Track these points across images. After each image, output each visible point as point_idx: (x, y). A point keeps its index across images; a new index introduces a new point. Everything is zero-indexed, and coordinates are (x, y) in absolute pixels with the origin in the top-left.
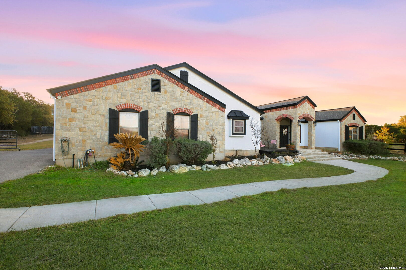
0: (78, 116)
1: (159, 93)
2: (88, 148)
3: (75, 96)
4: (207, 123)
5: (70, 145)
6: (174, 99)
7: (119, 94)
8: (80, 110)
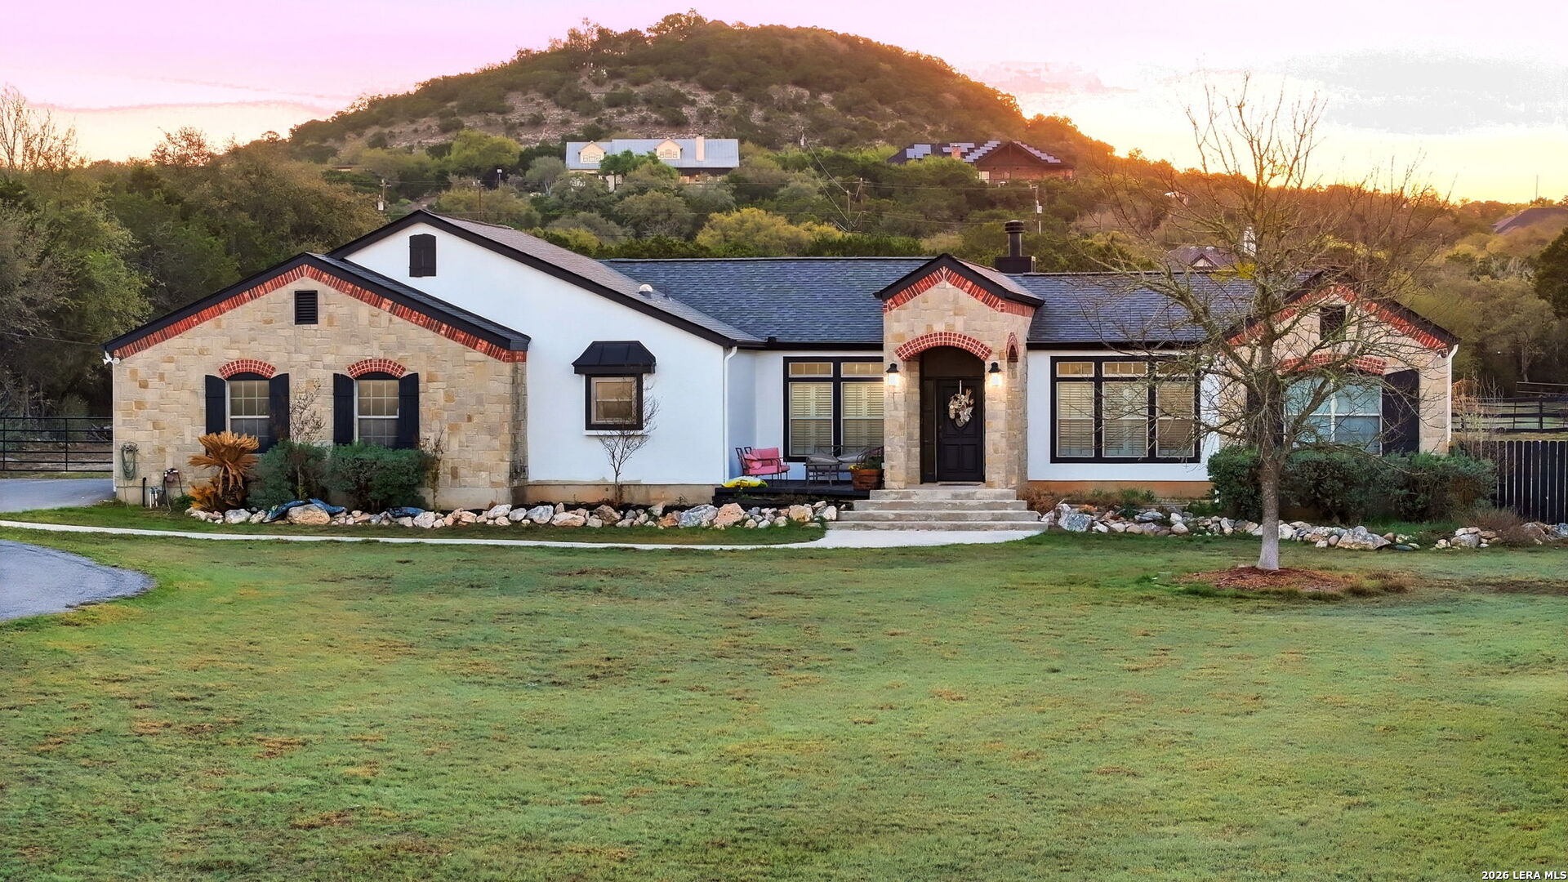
0: (150, 396)
1: (314, 326)
2: (169, 466)
3: (146, 353)
4: (449, 398)
5: (138, 458)
6: (353, 337)
7: (226, 340)
8: (154, 382)
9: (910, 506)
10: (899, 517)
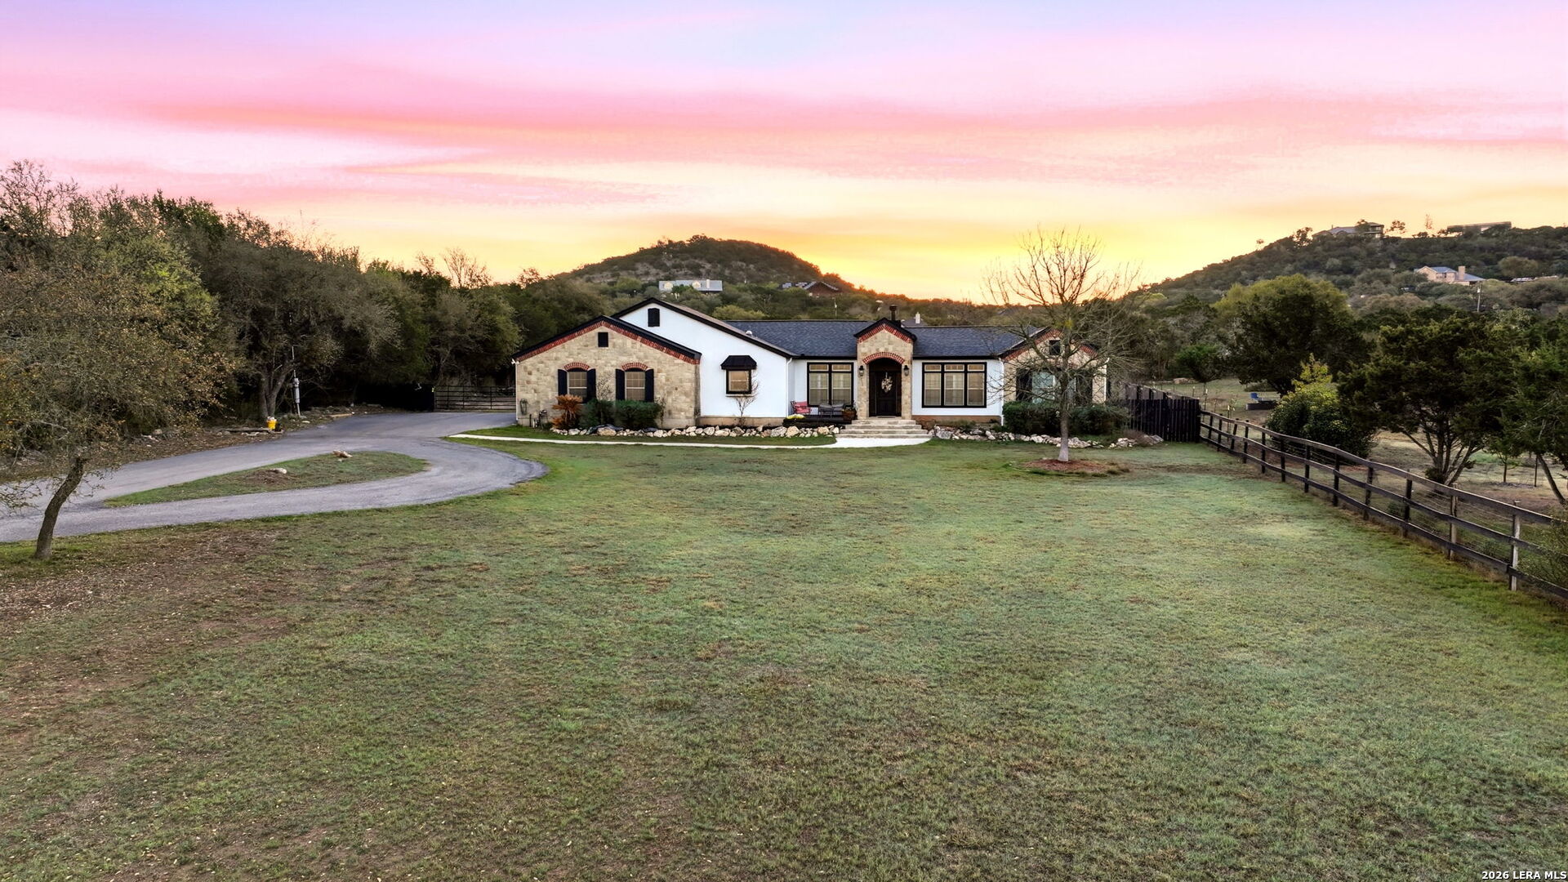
0: (533, 378)
1: (606, 348)
2: (541, 409)
3: (531, 359)
4: (667, 380)
5: (528, 406)
6: (624, 352)
7: (567, 354)
8: (534, 372)
9: (870, 427)
10: (866, 432)
